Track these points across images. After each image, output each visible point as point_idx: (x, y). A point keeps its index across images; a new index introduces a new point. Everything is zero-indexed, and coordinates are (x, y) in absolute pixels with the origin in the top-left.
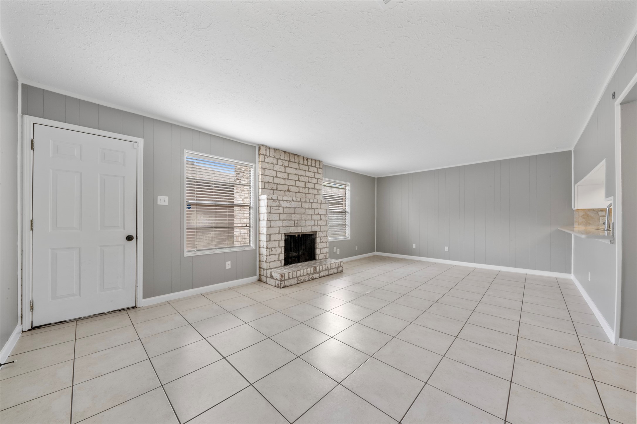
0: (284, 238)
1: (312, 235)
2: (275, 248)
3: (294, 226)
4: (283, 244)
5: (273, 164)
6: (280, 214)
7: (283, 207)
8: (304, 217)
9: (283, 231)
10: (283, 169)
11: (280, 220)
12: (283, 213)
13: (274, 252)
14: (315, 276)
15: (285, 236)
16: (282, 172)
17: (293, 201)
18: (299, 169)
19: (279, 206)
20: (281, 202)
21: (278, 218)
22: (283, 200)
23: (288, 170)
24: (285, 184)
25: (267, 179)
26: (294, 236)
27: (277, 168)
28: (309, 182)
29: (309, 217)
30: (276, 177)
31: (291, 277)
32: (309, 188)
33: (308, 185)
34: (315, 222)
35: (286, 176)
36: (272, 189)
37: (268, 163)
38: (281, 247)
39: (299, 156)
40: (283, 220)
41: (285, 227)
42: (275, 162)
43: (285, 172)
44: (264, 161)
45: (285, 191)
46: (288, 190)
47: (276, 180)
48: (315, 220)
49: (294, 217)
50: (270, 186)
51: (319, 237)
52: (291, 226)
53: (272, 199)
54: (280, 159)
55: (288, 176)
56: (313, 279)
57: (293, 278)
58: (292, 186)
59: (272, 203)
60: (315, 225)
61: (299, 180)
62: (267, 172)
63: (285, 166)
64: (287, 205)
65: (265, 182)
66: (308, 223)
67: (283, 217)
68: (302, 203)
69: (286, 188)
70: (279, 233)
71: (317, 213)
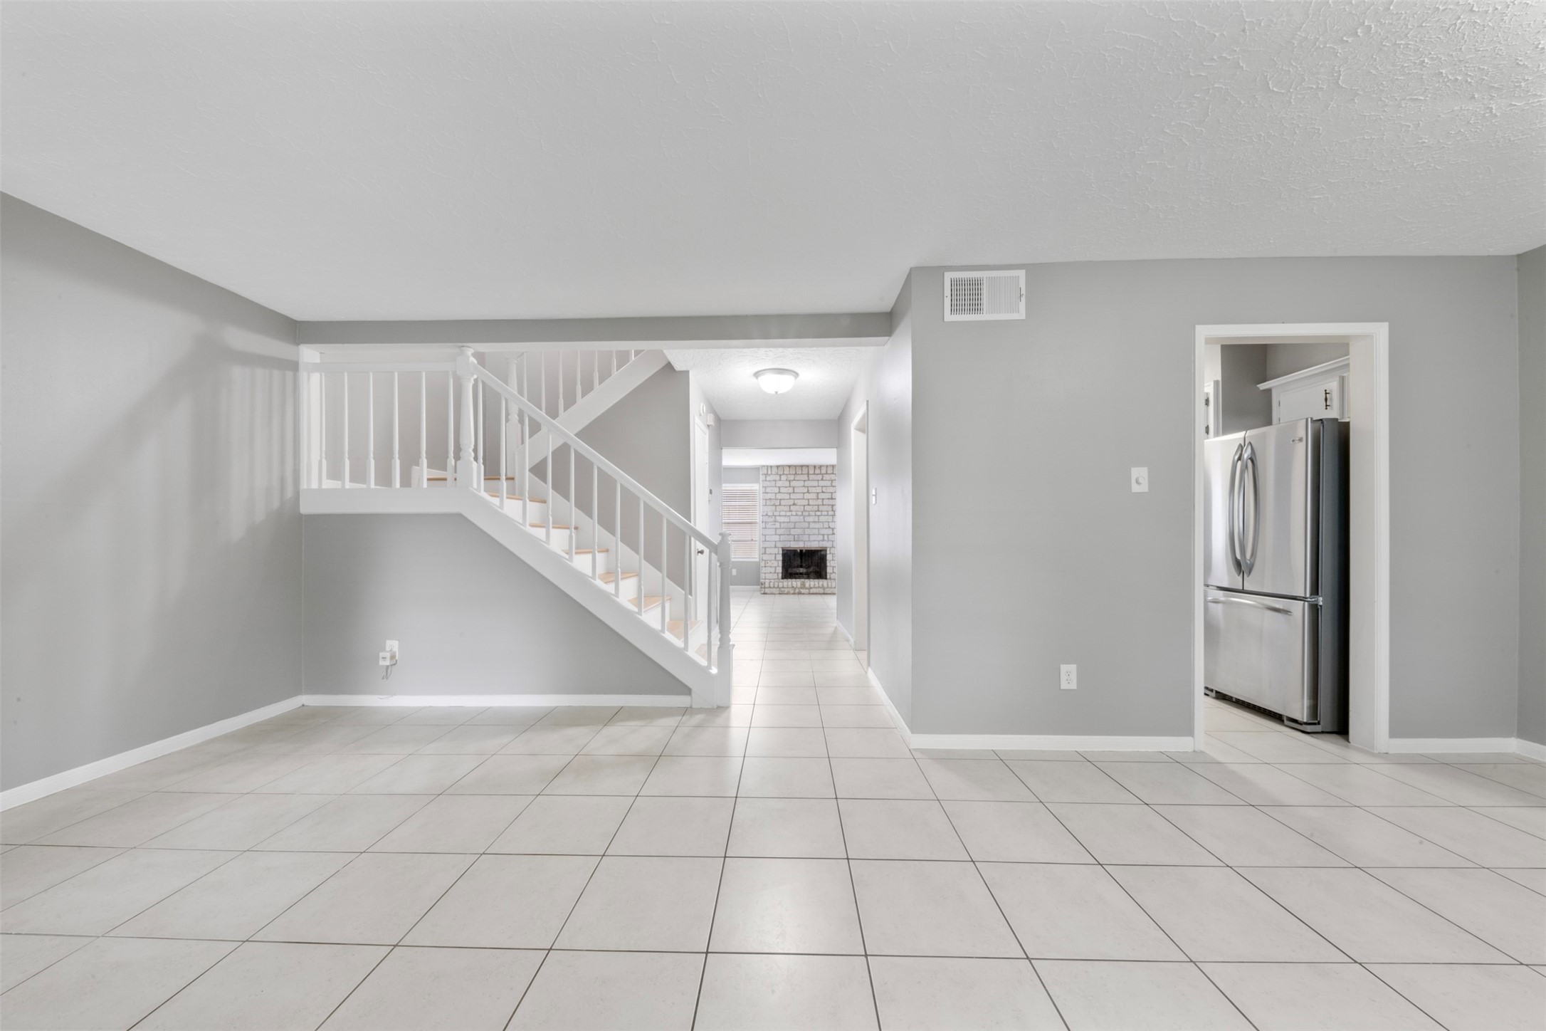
0: (781, 552)
1: (821, 551)
2: (770, 561)
3: (794, 540)
4: (780, 557)
5: (775, 481)
6: (776, 529)
7: (780, 523)
8: (807, 531)
9: (780, 545)
10: (787, 484)
11: (776, 534)
12: (780, 528)
13: (770, 564)
14: (803, 591)
15: (783, 550)
16: (786, 487)
17: (792, 515)
18: (809, 480)
19: (775, 522)
20: (777, 518)
21: (774, 533)
22: (780, 516)
23: (793, 484)
24: (790, 499)
25: (769, 496)
26: (795, 550)
27: (779, 484)
28: (823, 492)
29: (816, 531)
30: (779, 492)
31: (772, 586)
32: (823, 499)
33: (821, 496)
34: (824, 537)
35: (791, 490)
36: (774, 505)
37: (770, 481)
38: (778, 561)
39: (808, 466)
40: (780, 535)
41: (783, 541)
42: (778, 478)
43: (790, 486)
44: (766, 480)
45: (790, 506)
46: (794, 504)
47: (779, 496)
48: (823, 535)
49: (793, 532)
50: (772, 503)
51: (830, 553)
52: (790, 541)
53: (767, 515)
54: (783, 474)
55: (794, 489)
56: (800, 593)
57: (774, 587)
58: (799, 499)
59: (766, 519)
60: (823, 540)
61: (808, 492)
62: (768, 490)
63: (790, 481)
64: (786, 519)
65: (766, 500)
66: (812, 538)
67: (779, 532)
68: (804, 517)
69: (791, 502)
70: (775, 547)
71: (827, 527)
